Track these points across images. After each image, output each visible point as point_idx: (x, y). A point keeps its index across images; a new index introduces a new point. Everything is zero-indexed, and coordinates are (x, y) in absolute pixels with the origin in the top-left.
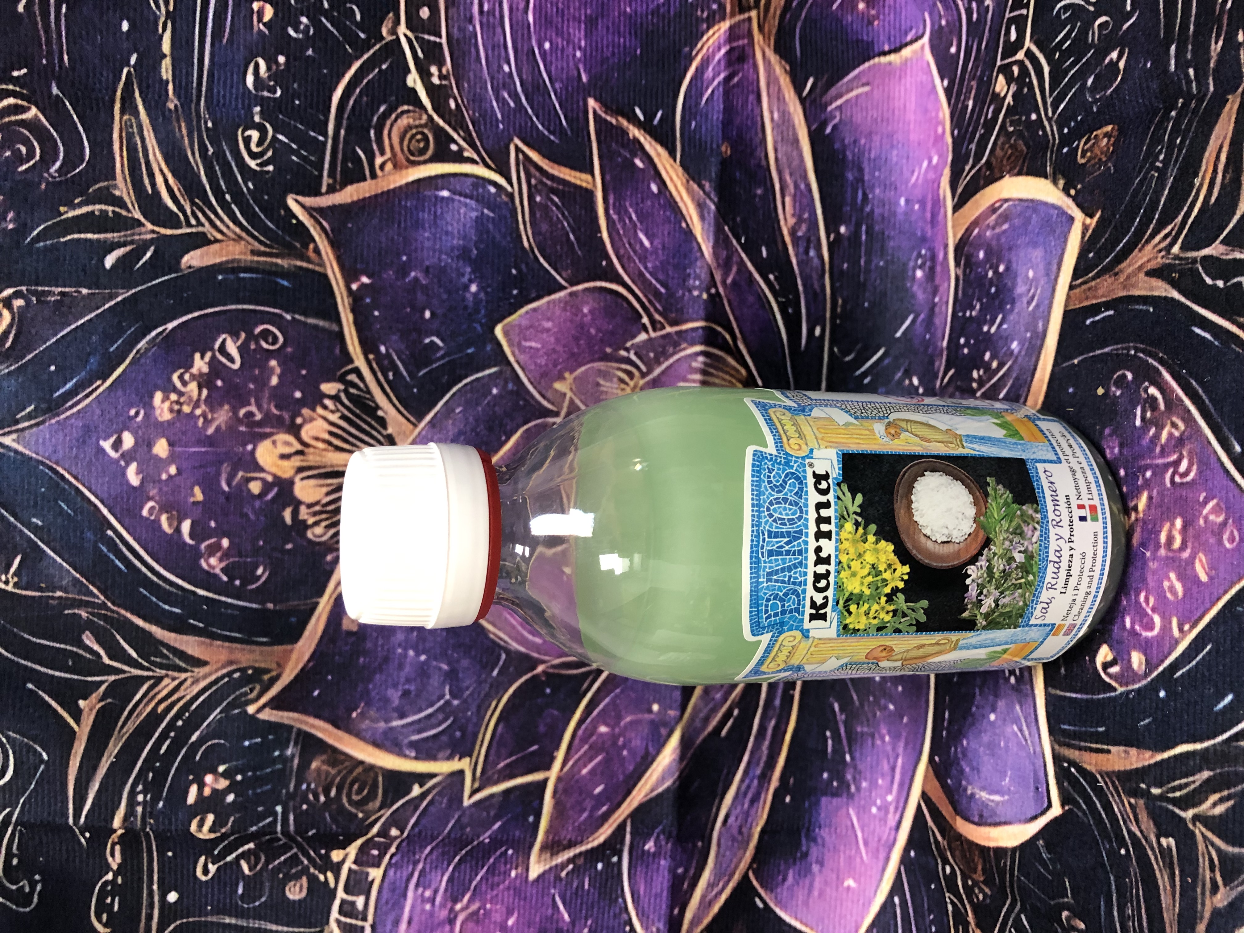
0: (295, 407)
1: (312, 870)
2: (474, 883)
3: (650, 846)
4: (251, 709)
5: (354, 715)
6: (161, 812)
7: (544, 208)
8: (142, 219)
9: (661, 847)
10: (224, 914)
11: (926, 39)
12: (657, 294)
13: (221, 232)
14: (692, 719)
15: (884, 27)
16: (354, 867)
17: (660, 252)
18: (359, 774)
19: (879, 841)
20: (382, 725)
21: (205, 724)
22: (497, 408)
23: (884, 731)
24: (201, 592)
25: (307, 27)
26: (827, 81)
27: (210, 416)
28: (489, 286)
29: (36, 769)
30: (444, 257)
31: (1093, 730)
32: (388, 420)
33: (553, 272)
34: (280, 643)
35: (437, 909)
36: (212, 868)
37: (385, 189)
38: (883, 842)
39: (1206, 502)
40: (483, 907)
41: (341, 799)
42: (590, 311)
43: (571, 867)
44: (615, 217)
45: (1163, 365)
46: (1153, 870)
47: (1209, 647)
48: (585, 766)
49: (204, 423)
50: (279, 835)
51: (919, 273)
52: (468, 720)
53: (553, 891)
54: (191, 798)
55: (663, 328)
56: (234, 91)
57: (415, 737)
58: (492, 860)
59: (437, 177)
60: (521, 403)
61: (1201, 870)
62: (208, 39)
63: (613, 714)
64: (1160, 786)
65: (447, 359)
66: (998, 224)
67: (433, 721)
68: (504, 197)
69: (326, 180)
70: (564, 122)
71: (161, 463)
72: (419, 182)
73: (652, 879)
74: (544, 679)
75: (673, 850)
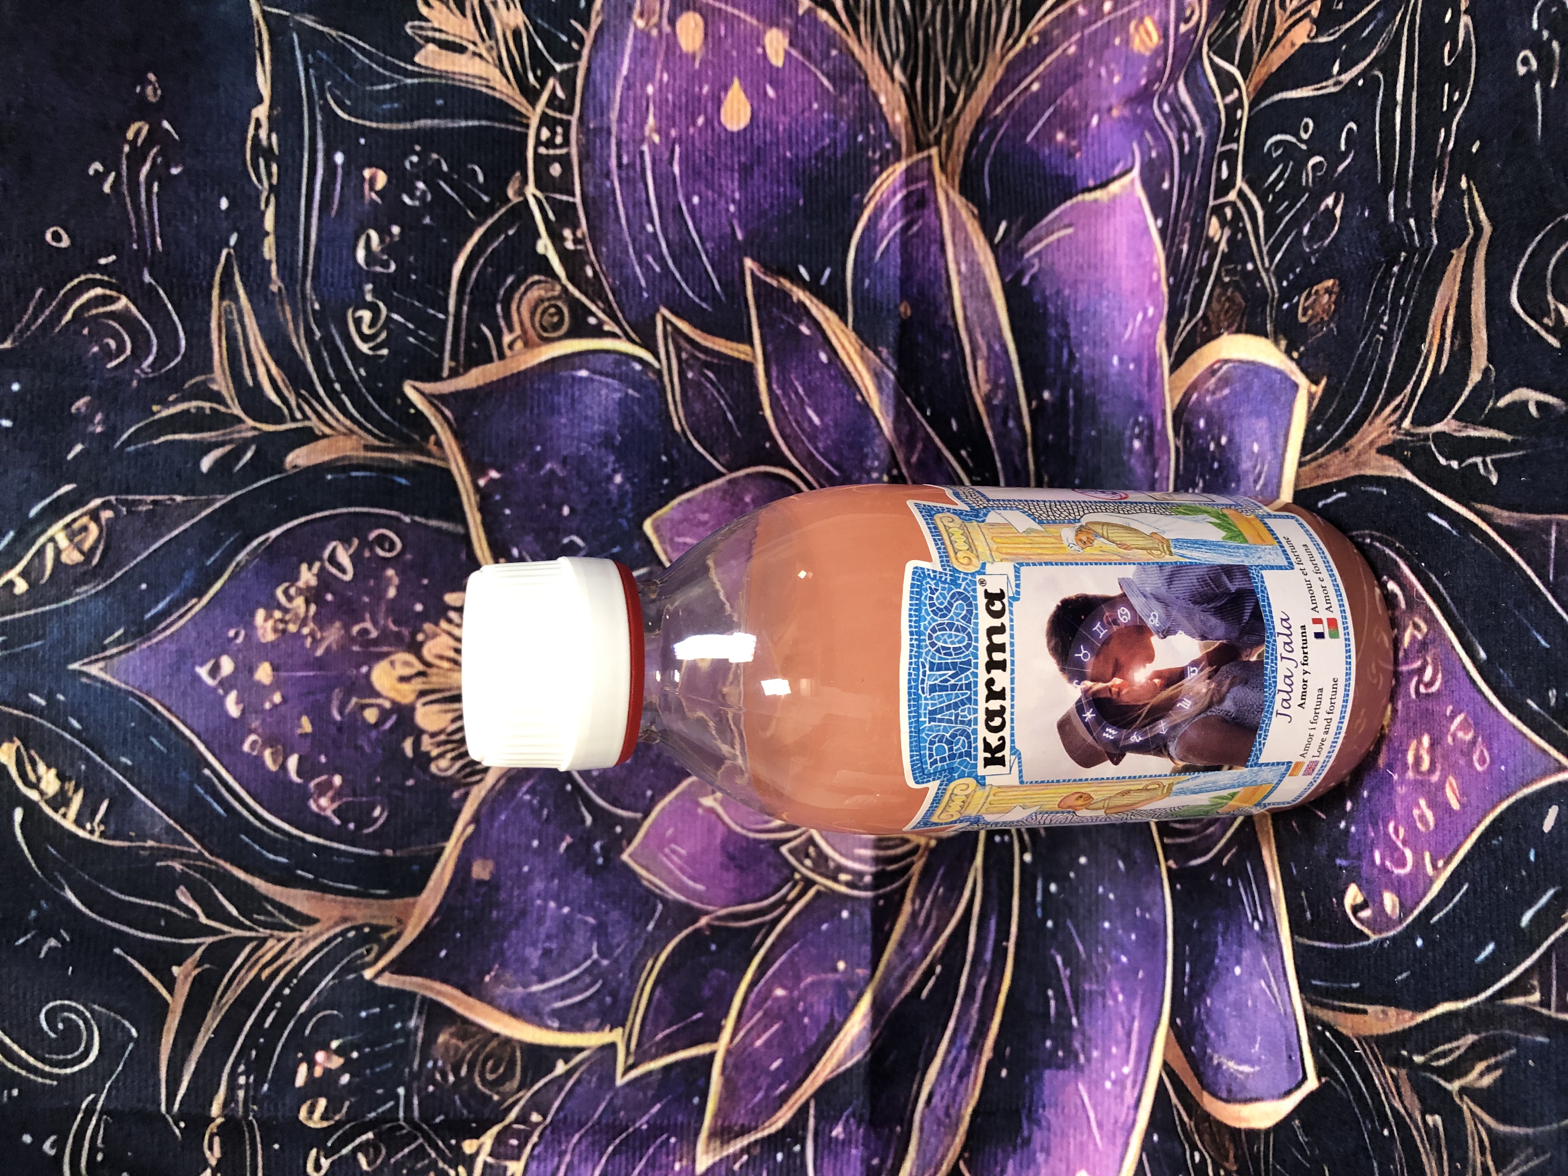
0: (416, 622)
1: (441, 1164)
3: (838, 1131)
4: (368, 974)
5: (487, 978)
6: (266, 1096)
7: (697, 385)
8: (242, 415)
9: (851, 1133)
11: (1136, 172)
12: (830, 477)
13: (329, 426)
14: (885, 978)
15: (1087, 159)
16: (490, 1160)
17: (832, 430)
18: (493, 1049)
19: (1116, 1122)
20: (520, 990)
21: (316, 992)
23: (1117, 989)
24: (310, 838)
25: (424, 193)
26: (1023, 224)
27: (319, 635)
28: (635, 476)
29: (125, 1048)
30: (583, 445)
31: (1346, 986)
33: (709, 457)
34: (401, 895)
36: (325, 1163)
37: (515, 371)
38: (1120, 1124)
39: (1453, 717)
41: (473, 1079)
42: (753, 500)
43: (745, 1158)
44: (779, 392)
45: (1401, 557)
46: (1420, 1154)
47: (1465, 887)
48: (759, 1036)
49: (312, 643)
50: (402, 1123)
51: (1137, 444)
52: (620, 983)
54: (300, 1079)
56: (343, 268)
57: (559, 1004)
58: (651, 1151)
59: (573, 355)
61: (1470, 1154)
62: (315, 213)
63: (790, 974)
64: (1423, 1053)
66: (1218, 388)
67: (580, 984)
68: (651, 375)
69: (447, 363)
70: (717, 287)
71: (264, 691)
72: (553, 361)
73: (841, 1172)
74: (708, 933)
75: (866, 1136)
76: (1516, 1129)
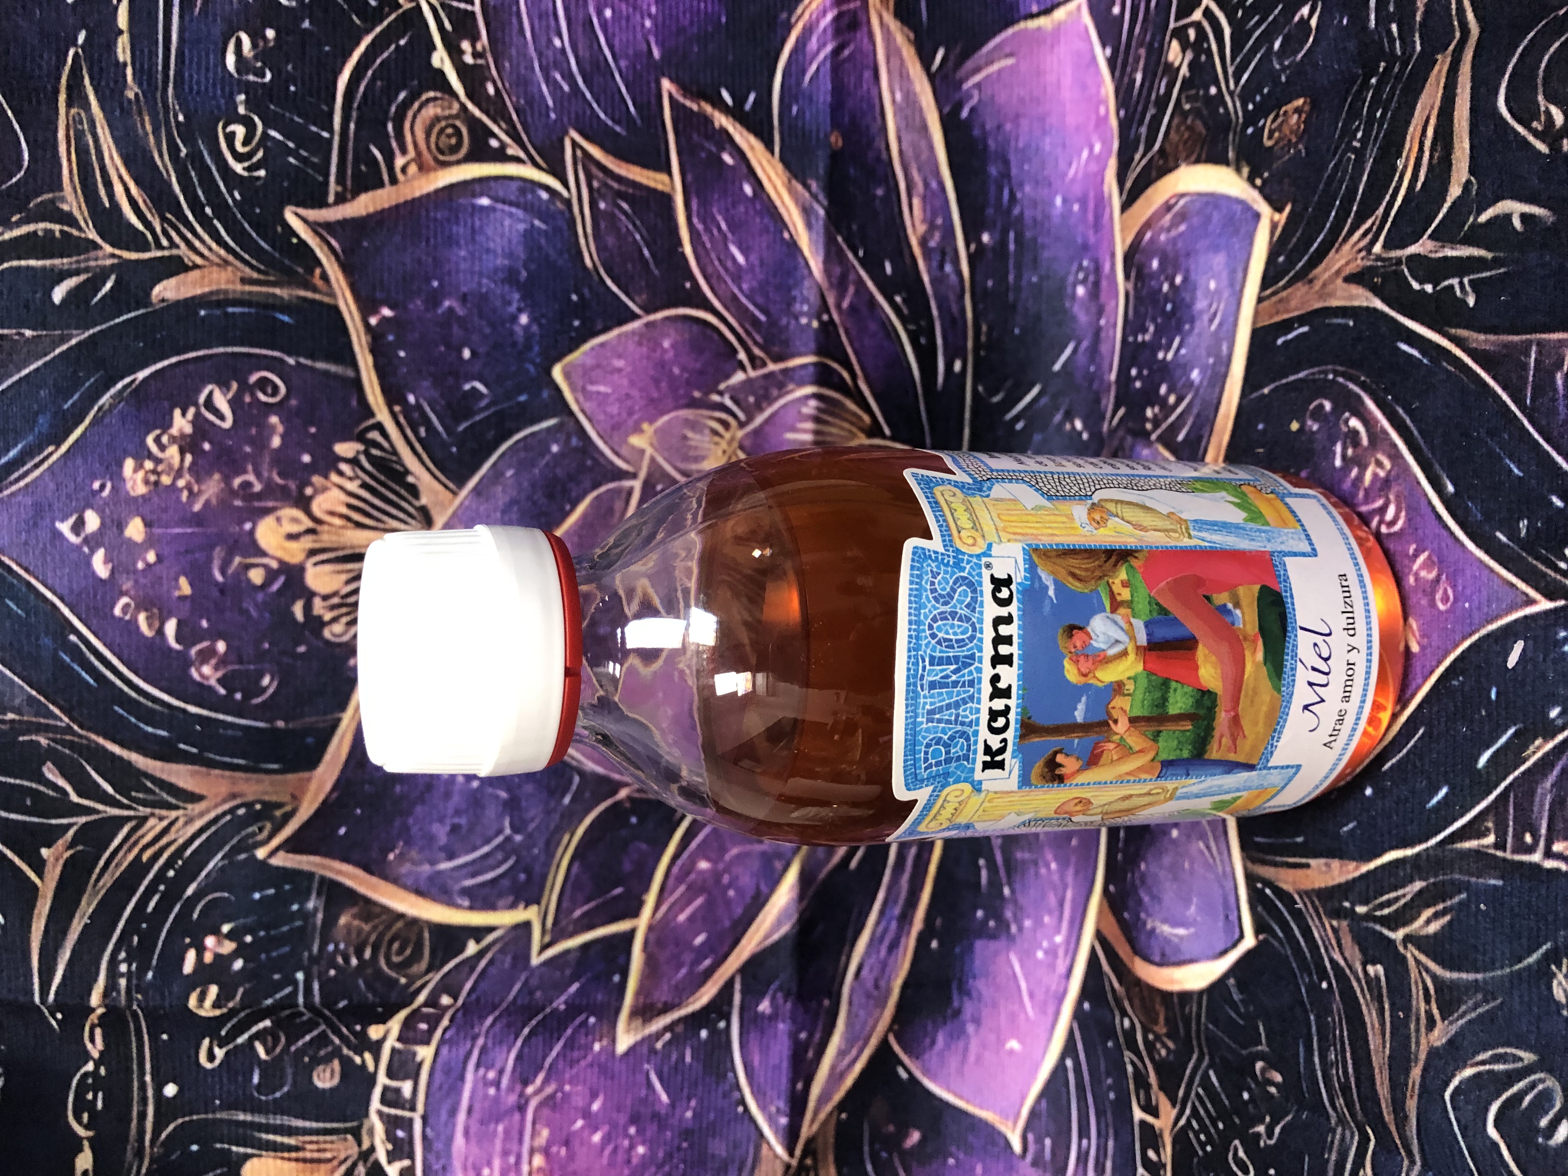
0: (303, 475)
1: (345, 1051)
2: (549, 1060)
3: (764, 1006)
4: (261, 853)
5: (391, 856)
6: (151, 984)
7: (611, 217)
8: (99, 240)
9: (777, 1007)
10: (236, 1109)
12: (755, 321)
13: (202, 255)
16: (398, 1045)
17: (757, 269)
18: (400, 929)
19: (1048, 991)
20: (426, 868)
21: (203, 874)
22: (558, 470)
23: (1049, 857)
24: (192, 709)
26: (962, 52)
27: (196, 488)
28: (543, 316)
30: (485, 281)
31: (1289, 841)
32: (421, 488)
33: (623, 297)
34: (295, 770)
35: (503, 1093)
36: (219, 1053)
37: (409, 198)
38: (1051, 993)
39: (1416, 556)
40: (560, 1089)
41: (378, 962)
42: (673, 346)
43: (668, 1036)
44: (700, 227)
45: (1366, 391)
46: (1360, 1005)
47: (1421, 732)
48: (682, 910)
49: (188, 497)
50: (302, 1009)
51: (1081, 291)
52: (535, 859)
53: (646, 1067)
54: (189, 965)
55: (764, 364)
56: (211, 75)
57: (469, 883)
58: (569, 1031)
59: (474, 181)
60: (589, 463)
61: (1414, 1003)
62: (176, 10)
63: (714, 845)
64: (1366, 902)
65: (493, 410)
66: (1174, 224)
67: (491, 861)
68: (559, 204)
69: (333, 187)
70: (632, 109)
71: (136, 549)
72: (451, 188)
73: (768, 1047)
74: (627, 805)
75: (793, 1012)
76: (1464, 976)
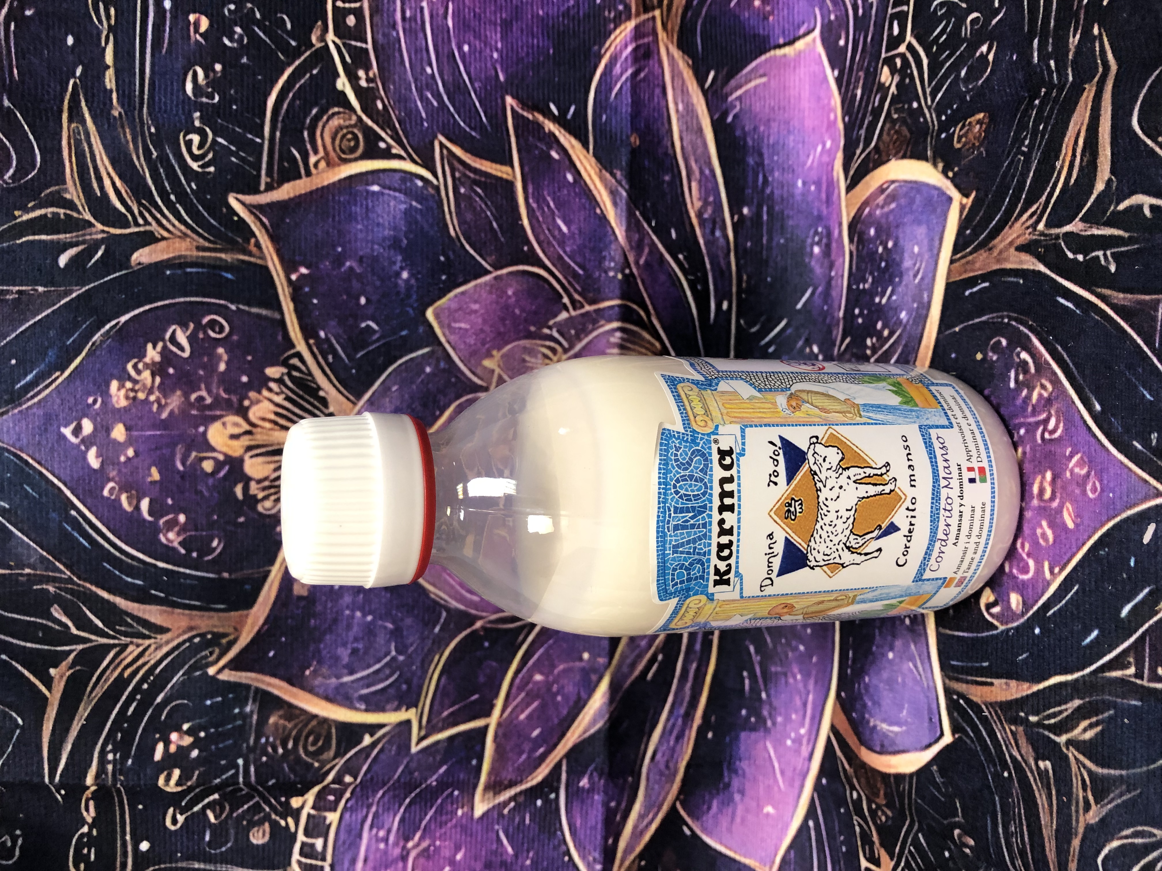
0: (242, 391)
1: (273, 816)
2: (424, 823)
3: (584, 782)
4: (211, 671)
5: (307, 672)
6: (130, 769)
7: (468, 198)
8: (93, 220)
9: (594, 783)
10: (194, 860)
11: (817, 32)
12: (575, 275)
13: (167, 230)
14: (619, 666)
15: (778, 21)
16: (313, 812)
17: (577, 236)
18: (314, 727)
19: (794, 770)
20: (333, 681)
21: (169, 686)
22: (430, 386)
23: (796, 670)
24: (161, 564)
25: (241, 37)
26: (727, 73)
27: (163, 402)
28: (419, 273)
29: (13, 733)
30: (376, 247)
31: (977, 665)
32: (329, 400)
33: (478, 258)
34: (236, 609)
35: (390, 847)
36: (181, 819)
37: (320, 186)
38: (797, 772)
39: (1071, 457)
40: (433, 843)
41: (298, 751)
42: (514, 293)
43: (512, 804)
44: (534, 205)
45: (1033, 333)
46: (1033, 791)
47: (1076, 588)
48: (522, 711)
49: (158, 409)
50: (242, 786)
51: (816, 250)
52: (414, 673)
53: (496, 827)
54: (158, 755)
55: (582, 307)
56: (175, 97)
57: (365, 691)
58: (439, 801)
59: (367, 173)
60: (453, 380)
61: (1075, 790)
62: (149, 50)
63: (546, 663)
64: (1037, 714)
65: (383, 341)
66: (886, 203)
67: (381, 675)
68: (430, 190)
69: (264, 179)
70: (484, 119)
71: (119, 447)
72: (350, 178)
73: (587, 813)
74: (482, 633)
75: (606, 786)
76: (1112, 772)
